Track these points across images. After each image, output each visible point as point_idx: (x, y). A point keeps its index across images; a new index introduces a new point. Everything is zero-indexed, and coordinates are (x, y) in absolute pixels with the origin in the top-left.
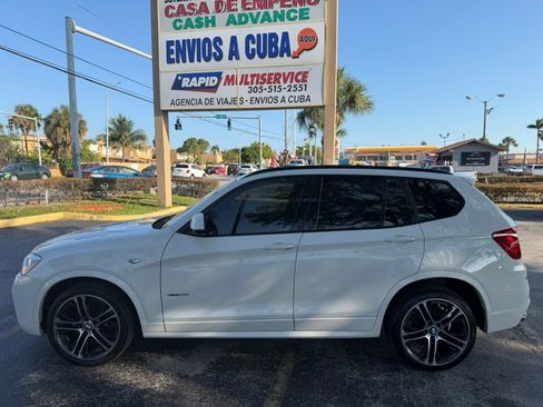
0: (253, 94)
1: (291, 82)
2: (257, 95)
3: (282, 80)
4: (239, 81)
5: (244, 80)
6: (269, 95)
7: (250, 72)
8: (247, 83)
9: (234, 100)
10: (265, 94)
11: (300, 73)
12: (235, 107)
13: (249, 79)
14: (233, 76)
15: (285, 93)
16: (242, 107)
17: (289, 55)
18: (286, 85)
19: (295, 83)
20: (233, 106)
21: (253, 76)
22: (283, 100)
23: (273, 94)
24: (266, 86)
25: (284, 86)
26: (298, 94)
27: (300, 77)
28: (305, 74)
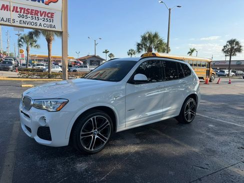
0: (21, 19)
1: (45, 16)
2: (24, 20)
3: (39, 14)
4: (12, 9)
5: (15, 9)
6: (31, 21)
7: (19, 6)
8: (17, 12)
9: (8, 20)
10: (29, 20)
11: (49, 13)
12: (9, 24)
13: (19, 10)
14: (7, 6)
15: (41, 21)
16: (13, 24)
17: (43, 2)
18: (42, 18)
19: (47, 17)
20: (7, 23)
21: (21, 9)
22: (40, 25)
23: (34, 21)
24: (29, 15)
25: (40, 18)
26: (48, 23)
27: (49, 15)
28: (52, 14)
